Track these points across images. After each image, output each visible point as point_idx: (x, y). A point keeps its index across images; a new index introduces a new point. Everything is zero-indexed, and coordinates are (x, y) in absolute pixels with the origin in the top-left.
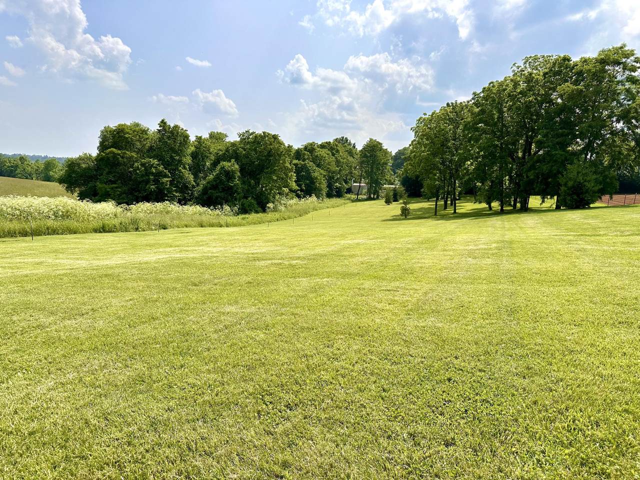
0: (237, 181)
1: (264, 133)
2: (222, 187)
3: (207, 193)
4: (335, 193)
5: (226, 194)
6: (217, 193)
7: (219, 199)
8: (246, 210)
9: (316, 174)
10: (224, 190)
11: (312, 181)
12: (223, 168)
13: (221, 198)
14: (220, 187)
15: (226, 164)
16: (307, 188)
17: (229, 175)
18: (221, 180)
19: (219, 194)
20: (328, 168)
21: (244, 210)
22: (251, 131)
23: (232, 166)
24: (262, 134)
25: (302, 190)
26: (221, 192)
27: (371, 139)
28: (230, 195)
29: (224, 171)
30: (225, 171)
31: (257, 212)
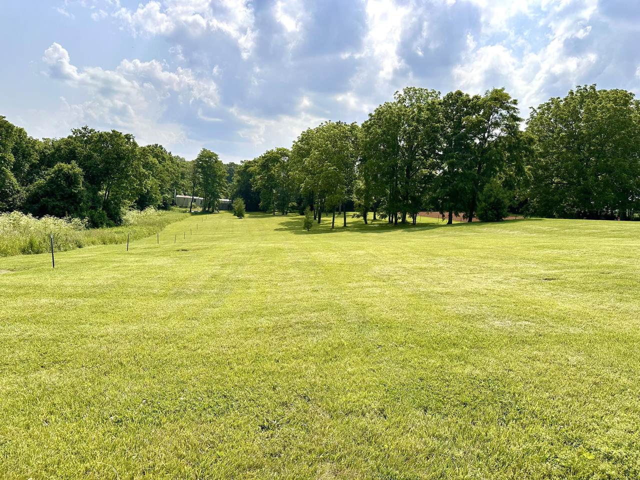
0: (81, 187)
2: (60, 195)
5: (67, 203)
6: (53, 201)
7: (57, 209)
8: (95, 223)
10: (63, 198)
12: (60, 170)
14: (58, 194)
15: (65, 166)
17: (70, 179)
18: (59, 186)
19: (57, 203)
20: (160, 177)
21: (94, 224)
22: (90, 128)
23: (74, 168)
26: (59, 200)
27: (205, 150)
29: (63, 174)
30: (65, 174)
31: (109, 225)
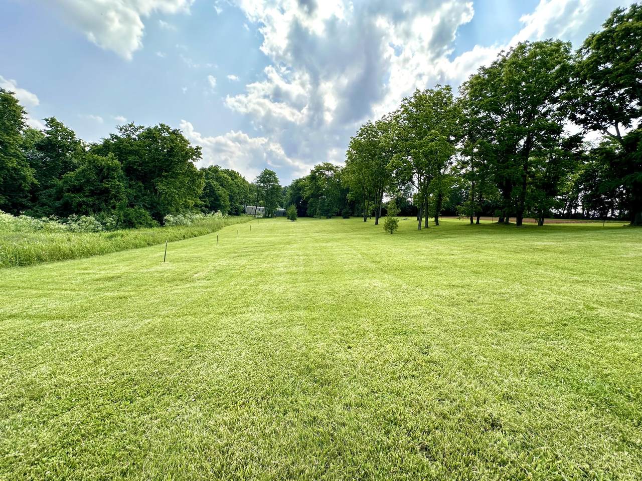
0: (117, 182)
1: (161, 125)
2: (90, 190)
3: (62, 197)
4: (236, 212)
5: (97, 199)
9: (220, 192)
10: (93, 193)
11: (217, 198)
13: (88, 205)
14: (87, 189)
16: (212, 204)
17: (103, 172)
18: (89, 180)
19: (85, 199)
21: (127, 224)
24: (159, 127)
25: (206, 206)
26: (87, 196)
28: (106, 201)
31: (150, 226)
